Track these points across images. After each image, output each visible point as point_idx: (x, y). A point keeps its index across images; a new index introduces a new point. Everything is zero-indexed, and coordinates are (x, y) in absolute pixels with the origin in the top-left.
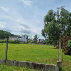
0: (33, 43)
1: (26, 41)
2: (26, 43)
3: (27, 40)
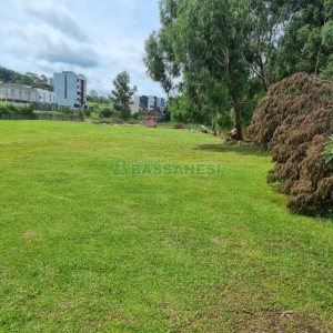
0: (107, 114)
1: (76, 106)
2: (72, 118)
3: (82, 101)
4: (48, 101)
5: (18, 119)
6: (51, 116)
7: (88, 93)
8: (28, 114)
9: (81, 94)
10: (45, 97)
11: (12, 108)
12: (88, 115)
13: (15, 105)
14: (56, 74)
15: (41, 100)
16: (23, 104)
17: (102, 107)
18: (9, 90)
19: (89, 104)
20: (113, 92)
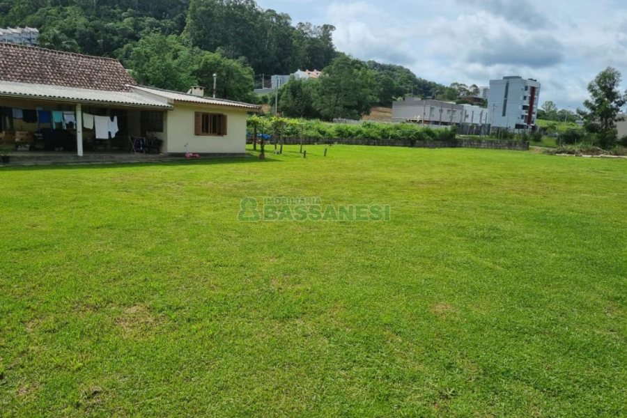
0: (571, 138)
1: (518, 126)
2: (511, 146)
3: (529, 120)
4: (476, 121)
5: (434, 146)
6: (479, 141)
7: (540, 106)
8: (448, 140)
9: (529, 109)
10: (473, 115)
11: (429, 133)
12: (537, 139)
13: (434, 128)
14: (492, 83)
15: (468, 121)
16: (443, 128)
17: (563, 127)
18: (428, 109)
19: (540, 123)
20: (587, 104)
